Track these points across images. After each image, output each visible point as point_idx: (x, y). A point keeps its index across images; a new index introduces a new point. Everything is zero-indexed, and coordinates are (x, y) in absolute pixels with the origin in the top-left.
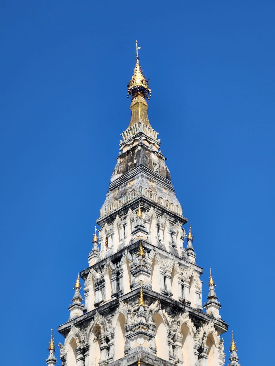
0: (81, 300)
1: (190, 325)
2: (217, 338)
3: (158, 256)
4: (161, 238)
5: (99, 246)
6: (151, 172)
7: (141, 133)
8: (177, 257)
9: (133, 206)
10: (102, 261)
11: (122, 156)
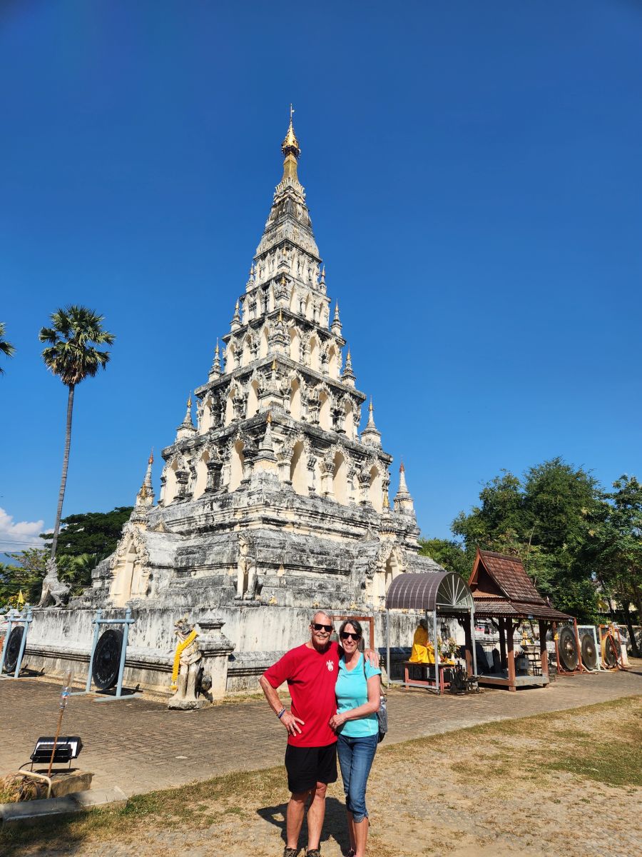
0: (239, 318)
1: (318, 339)
2: (337, 349)
3: (296, 285)
4: (300, 272)
5: (254, 277)
6: (296, 220)
7: (290, 187)
8: (312, 288)
9: (280, 246)
10: (255, 289)
11: (275, 206)
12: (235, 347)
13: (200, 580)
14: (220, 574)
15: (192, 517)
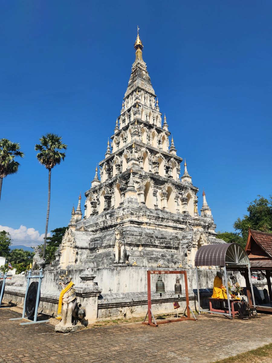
0: (118, 127)
1: (156, 132)
2: (166, 137)
3: (144, 108)
4: (146, 102)
5: (124, 108)
6: (143, 78)
7: (139, 63)
8: (152, 109)
9: (135, 91)
10: (125, 112)
11: (132, 73)
12: (116, 141)
13: (100, 254)
14: (109, 250)
15: (97, 223)
